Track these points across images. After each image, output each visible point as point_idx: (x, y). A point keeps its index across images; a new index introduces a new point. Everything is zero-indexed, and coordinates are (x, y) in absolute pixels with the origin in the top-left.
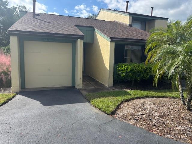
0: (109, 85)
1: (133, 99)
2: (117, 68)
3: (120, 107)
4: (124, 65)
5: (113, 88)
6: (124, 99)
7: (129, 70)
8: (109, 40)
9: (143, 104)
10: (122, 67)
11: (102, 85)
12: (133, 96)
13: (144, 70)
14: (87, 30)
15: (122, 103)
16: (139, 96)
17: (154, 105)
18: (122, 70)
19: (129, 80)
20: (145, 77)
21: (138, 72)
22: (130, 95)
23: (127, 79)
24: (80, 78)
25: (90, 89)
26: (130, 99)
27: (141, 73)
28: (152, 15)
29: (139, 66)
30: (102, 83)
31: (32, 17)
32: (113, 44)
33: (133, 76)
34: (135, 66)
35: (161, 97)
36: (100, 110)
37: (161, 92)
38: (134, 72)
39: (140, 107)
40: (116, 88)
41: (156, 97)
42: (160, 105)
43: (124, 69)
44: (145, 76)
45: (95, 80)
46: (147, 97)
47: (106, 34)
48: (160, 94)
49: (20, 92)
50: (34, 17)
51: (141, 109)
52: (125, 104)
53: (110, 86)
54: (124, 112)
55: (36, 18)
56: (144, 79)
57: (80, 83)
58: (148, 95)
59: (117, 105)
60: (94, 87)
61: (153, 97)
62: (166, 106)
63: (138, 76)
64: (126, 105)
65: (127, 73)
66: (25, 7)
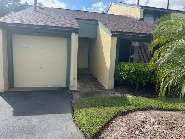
0: (108, 88)
1: (132, 111)
2: (118, 68)
3: (110, 125)
4: (126, 65)
5: (114, 92)
6: (119, 112)
7: (132, 71)
8: (110, 34)
9: (144, 122)
10: (124, 68)
11: (101, 87)
12: (133, 107)
13: (152, 72)
14: (89, 24)
15: (115, 117)
16: (141, 107)
17: (159, 126)
18: (124, 71)
19: (133, 83)
20: (152, 81)
21: (144, 74)
22: (130, 105)
23: (130, 82)
24: (74, 78)
25: (86, 91)
26: (127, 111)
27: (147, 75)
28: (168, 8)
29: (145, 67)
30: (103, 84)
31: (34, 10)
32: (115, 39)
33: (136, 78)
34: (139, 67)
35: (171, 110)
36: (80, 128)
37: (172, 103)
38: (138, 74)
39: (137, 128)
40: (117, 91)
41: (164, 110)
42: (168, 127)
43: (127, 69)
44: (152, 79)
45: (97, 79)
46: (152, 108)
47: (108, 27)
48: (170, 105)
49: (5, 91)
50: (36, 10)
51: (137, 132)
52: (119, 120)
53: (110, 88)
54: (113, 135)
55: (37, 12)
56: (151, 83)
57: (74, 85)
58: (154, 106)
59: (106, 121)
60: (92, 88)
61: (160, 109)
62: (176, 128)
63: (144, 79)
64: (119, 122)
65: (129, 74)
66: (42, 4)
